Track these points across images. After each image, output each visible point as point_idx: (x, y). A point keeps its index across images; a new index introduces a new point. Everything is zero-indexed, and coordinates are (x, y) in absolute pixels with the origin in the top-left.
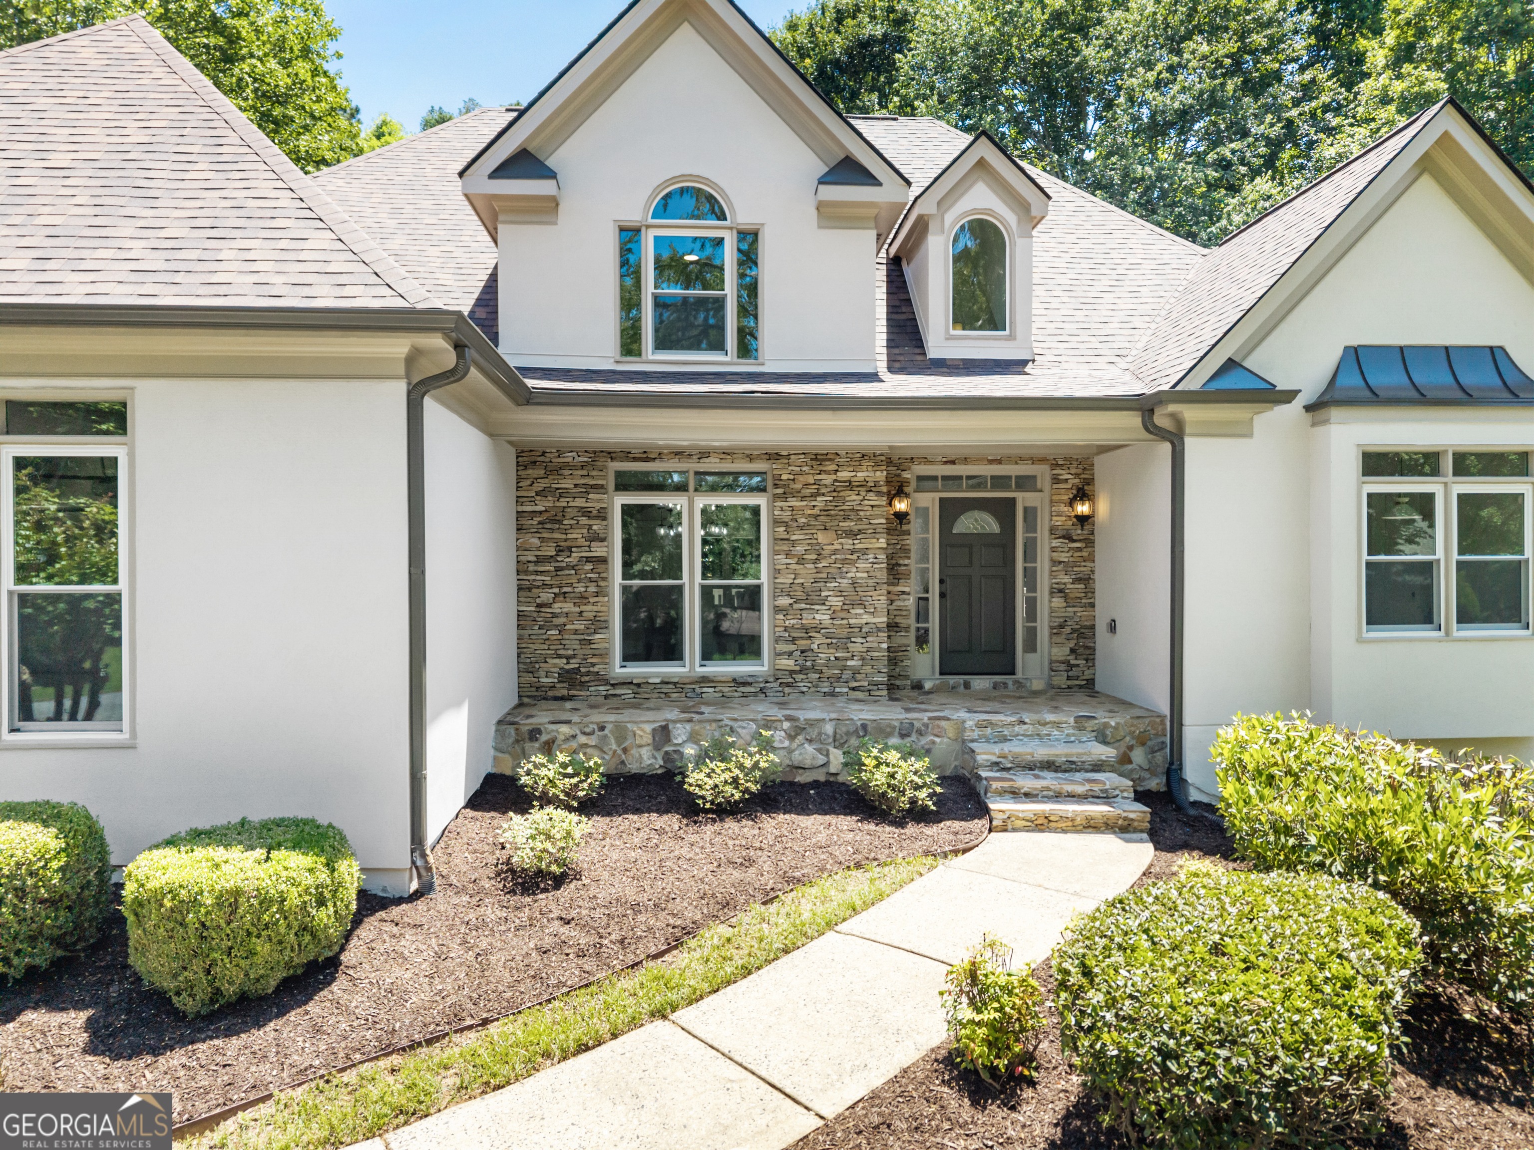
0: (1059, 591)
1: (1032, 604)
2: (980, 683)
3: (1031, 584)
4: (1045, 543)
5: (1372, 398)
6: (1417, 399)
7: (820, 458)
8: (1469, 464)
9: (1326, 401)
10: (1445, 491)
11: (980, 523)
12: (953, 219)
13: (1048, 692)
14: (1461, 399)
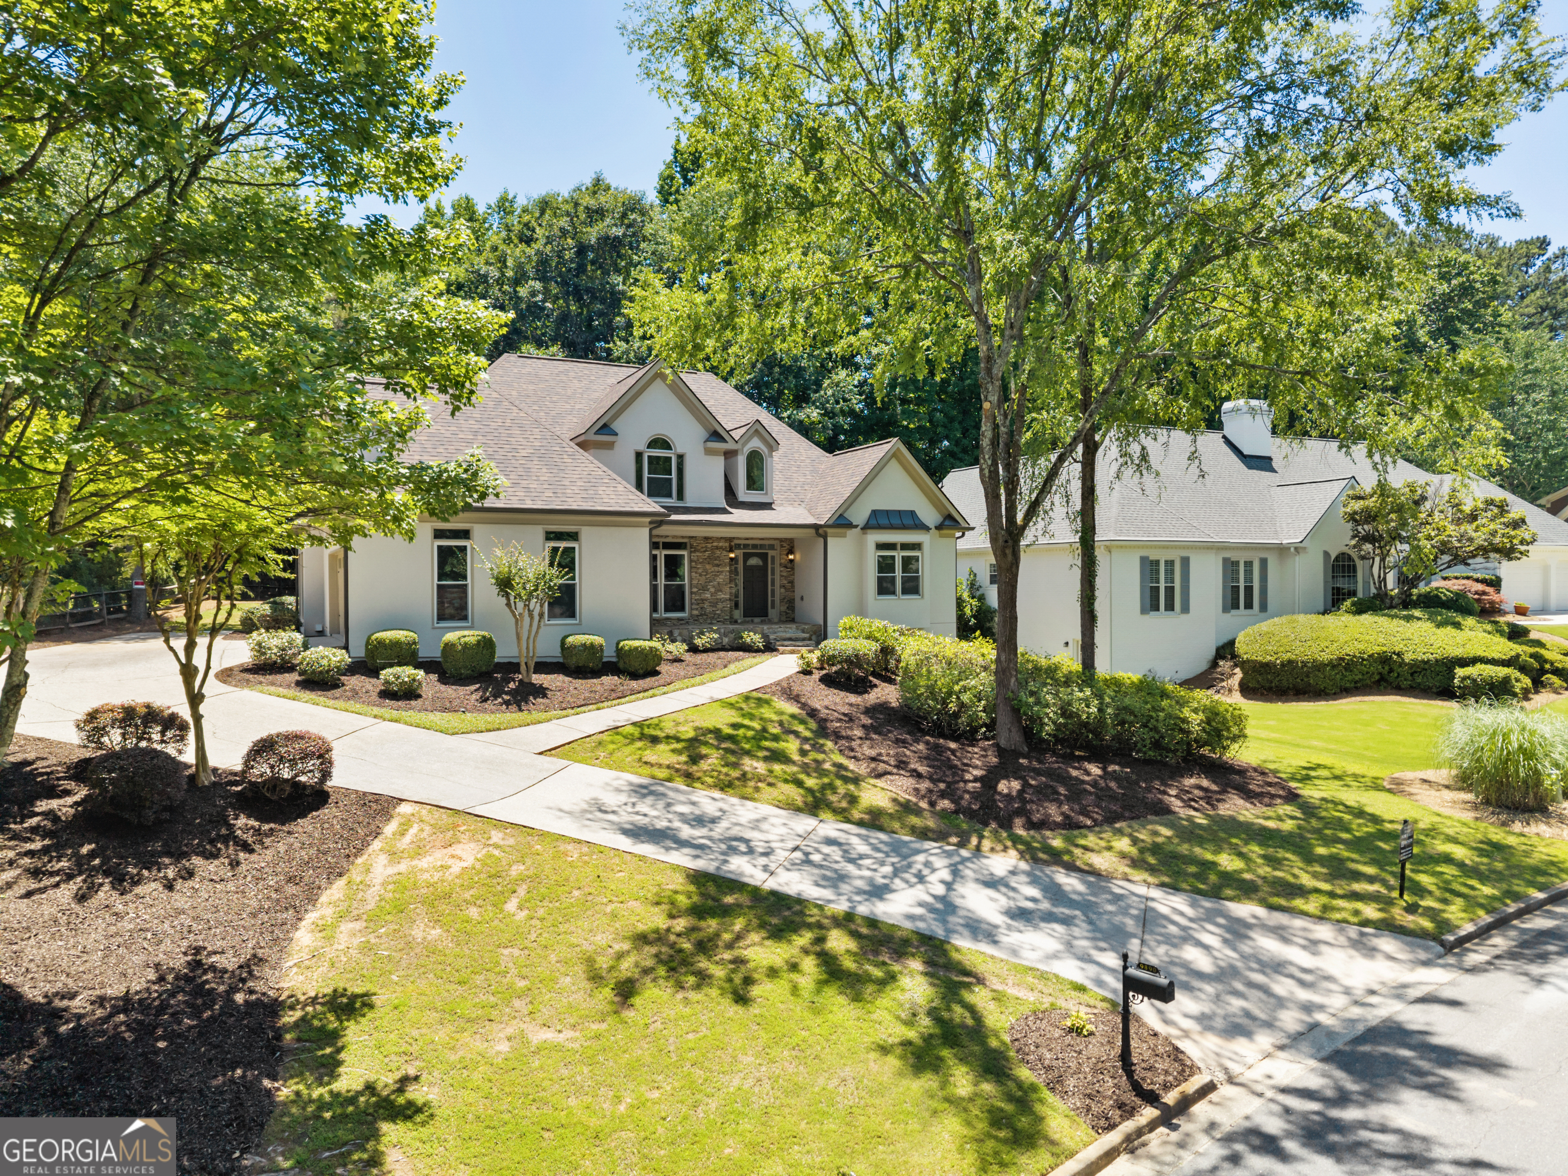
0: (783, 586)
1: (773, 591)
2: (757, 620)
3: (773, 584)
4: (778, 569)
5: (880, 527)
6: (892, 527)
7: (706, 538)
8: (905, 546)
9: (867, 527)
10: (898, 555)
11: (753, 561)
12: (747, 450)
13: (781, 621)
14: (904, 527)
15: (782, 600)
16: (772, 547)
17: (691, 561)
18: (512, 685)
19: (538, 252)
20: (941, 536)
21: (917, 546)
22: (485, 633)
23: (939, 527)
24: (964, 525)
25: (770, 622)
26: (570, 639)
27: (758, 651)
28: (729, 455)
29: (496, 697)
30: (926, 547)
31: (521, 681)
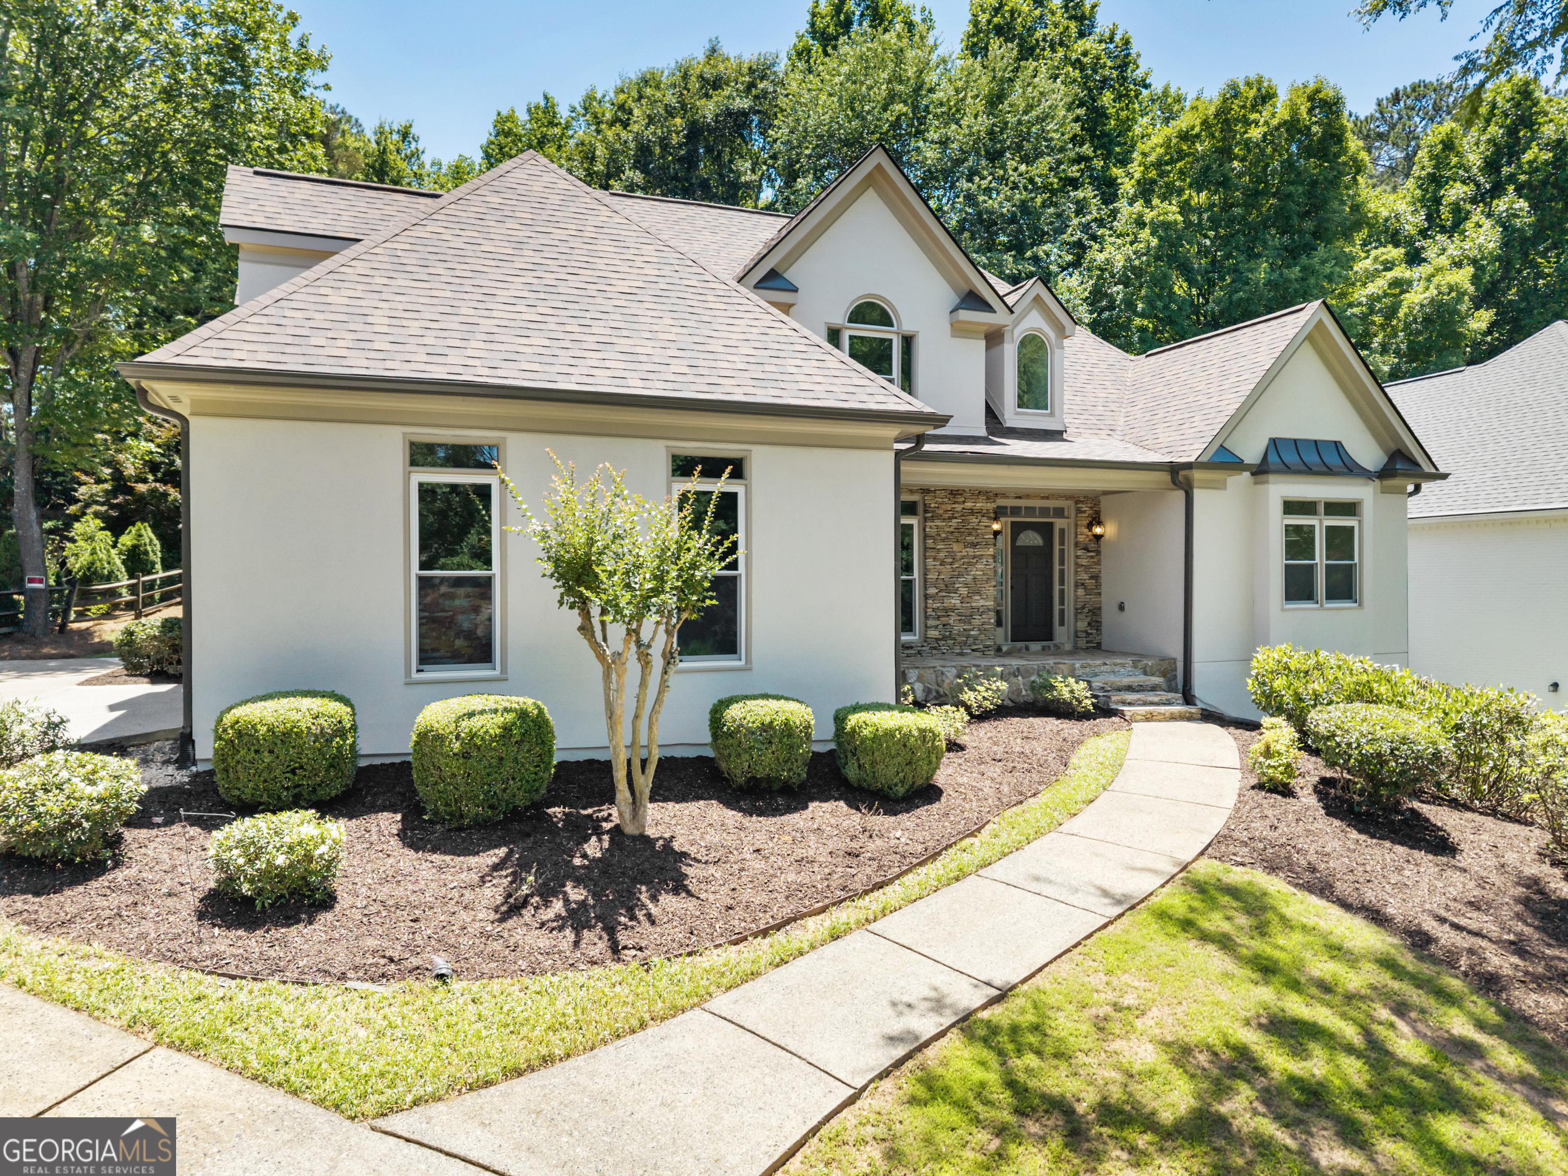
0: (1080, 584)
1: (1062, 594)
2: (1035, 646)
3: (1062, 580)
4: (1072, 553)
5: (1287, 470)
6: (1308, 471)
7: (954, 493)
8: (1334, 508)
9: (1261, 470)
10: (1320, 524)
11: (1031, 539)
12: (1019, 333)
13: (1075, 651)
14: (1327, 471)
15: (1078, 611)
16: (1059, 512)
17: (925, 536)
18: (593, 848)
19: (638, 137)
20: (1384, 491)
21: (1350, 508)
22: (527, 702)
23: (1384, 473)
24: (1427, 468)
25: (1058, 651)
26: (734, 712)
27: (1085, 716)
28: (994, 338)
29: (547, 892)
30: (1368, 510)
31: (617, 831)
